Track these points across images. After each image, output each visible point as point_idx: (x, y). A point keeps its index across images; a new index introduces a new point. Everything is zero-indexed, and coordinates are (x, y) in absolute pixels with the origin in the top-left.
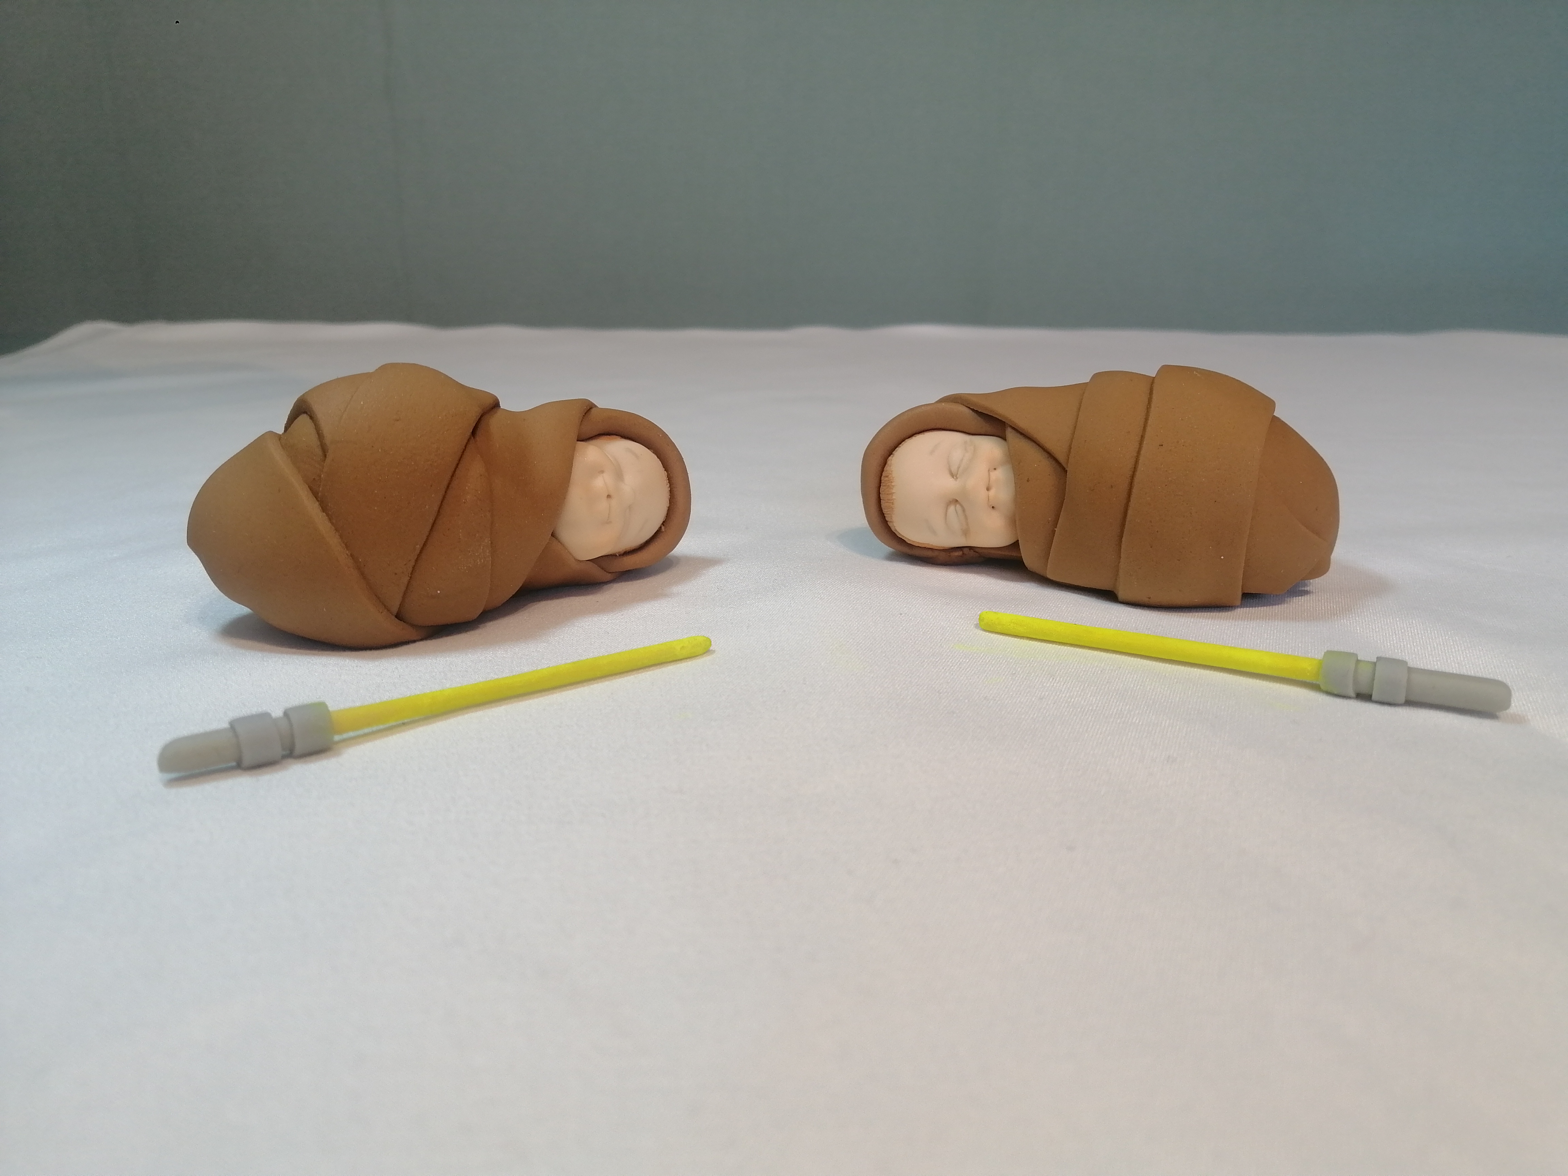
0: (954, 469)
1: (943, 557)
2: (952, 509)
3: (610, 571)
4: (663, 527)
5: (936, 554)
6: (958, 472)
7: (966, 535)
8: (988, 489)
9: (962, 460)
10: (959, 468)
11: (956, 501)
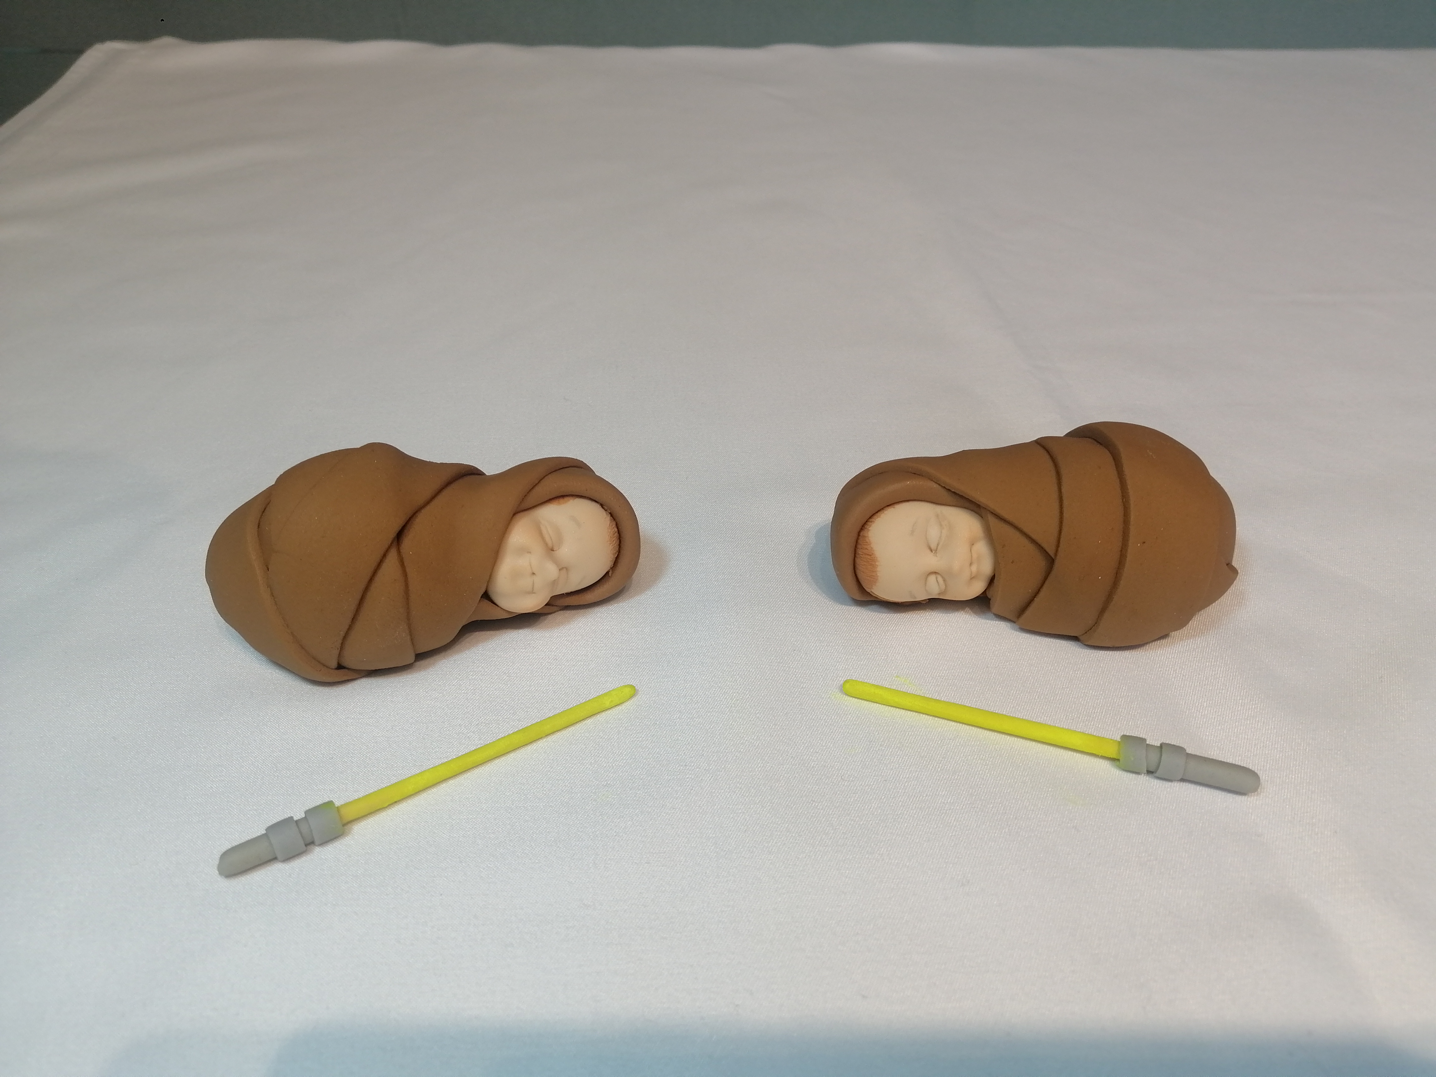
2: (932, 579)
7: (939, 595)
11: (935, 573)
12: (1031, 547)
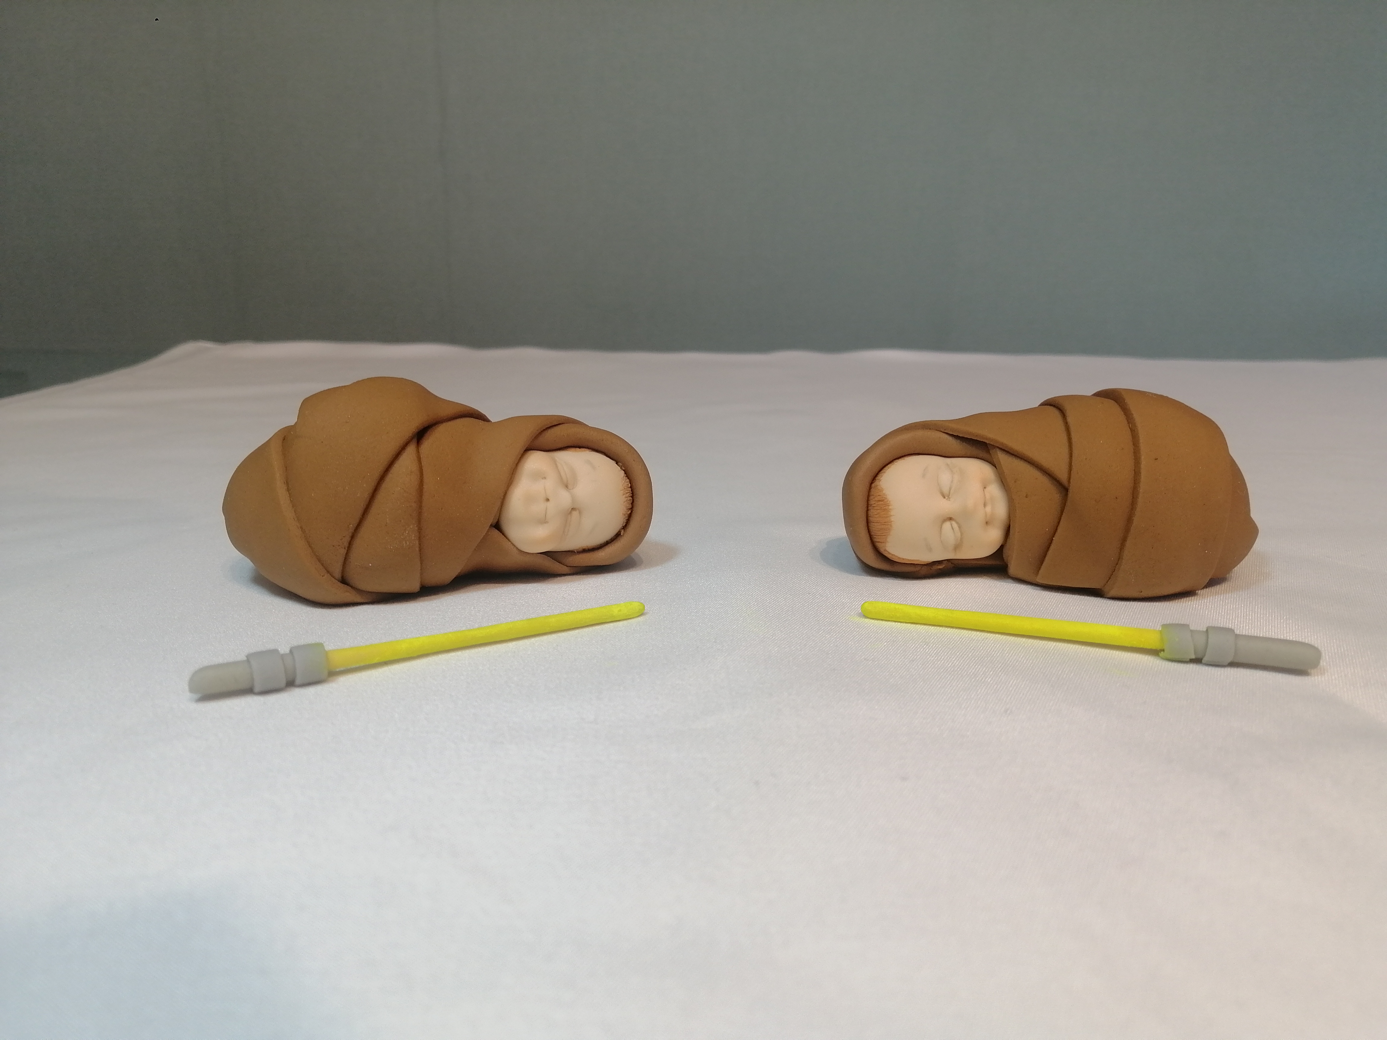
0: (946, 490)
1: (924, 571)
2: (947, 525)
3: (568, 565)
4: (622, 532)
5: (918, 569)
6: (950, 493)
7: (955, 551)
8: (985, 505)
9: (952, 482)
10: (950, 489)
11: (950, 519)
12: (1044, 480)
